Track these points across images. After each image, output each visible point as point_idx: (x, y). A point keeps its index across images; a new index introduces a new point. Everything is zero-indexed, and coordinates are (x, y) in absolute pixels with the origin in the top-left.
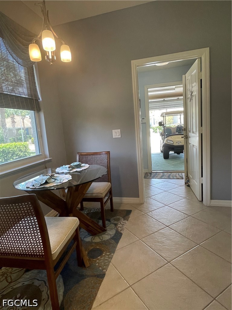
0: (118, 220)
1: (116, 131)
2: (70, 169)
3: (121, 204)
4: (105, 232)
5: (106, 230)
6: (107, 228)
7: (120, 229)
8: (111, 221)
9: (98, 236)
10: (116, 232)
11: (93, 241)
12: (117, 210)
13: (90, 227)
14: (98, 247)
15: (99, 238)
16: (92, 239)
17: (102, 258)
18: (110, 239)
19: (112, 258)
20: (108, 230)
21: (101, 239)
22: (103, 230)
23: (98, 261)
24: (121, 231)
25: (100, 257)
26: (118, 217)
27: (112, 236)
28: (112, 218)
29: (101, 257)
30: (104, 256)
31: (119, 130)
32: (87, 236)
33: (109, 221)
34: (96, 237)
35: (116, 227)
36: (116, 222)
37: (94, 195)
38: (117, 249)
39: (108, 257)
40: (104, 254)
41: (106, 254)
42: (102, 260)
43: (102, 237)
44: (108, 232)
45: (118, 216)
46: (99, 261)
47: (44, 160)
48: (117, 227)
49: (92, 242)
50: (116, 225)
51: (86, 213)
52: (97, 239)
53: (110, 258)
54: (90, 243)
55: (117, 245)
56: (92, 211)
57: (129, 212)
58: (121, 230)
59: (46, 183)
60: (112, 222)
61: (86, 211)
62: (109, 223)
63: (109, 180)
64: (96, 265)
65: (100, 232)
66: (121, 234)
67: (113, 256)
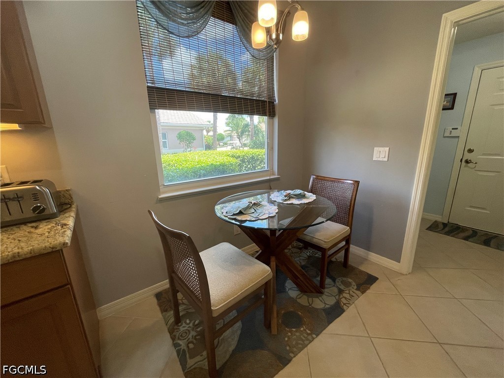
0: (348, 285)
1: (381, 149)
2: (286, 198)
3: (364, 260)
4: (319, 294)
5: (322, 293)
6: (326, 290)
7: (344, 300)
8: (337, 281)
9: (308, 297)
10: (336, 303)
11: (298, 300)
12: (353, 269)
13: (299, 280)
14: (300, 313)
15: (308, 299)
16: (298, 297)
17: (298, 334)
18: (321, 309)
19: (311, 342)
20: (326, 293)
21: (309, 303)
22: (319, 290)
23: (289, 334)
24: (344, 306)
25: (294, 330)
26: (350, 280)
27: (327, 306)
28: (340, 278)
29: (296, 331)
30: (302, 331)
31: (387, 149)
32: (293, 289)
33: (334, 280)
34: (304, 296)
35: (339, 296)
36: (342, 287)
37: (315, 240)
38: (324, 332)
39: (306, 336)
40: (302, 329)
41: (305, 330)
42: (295, 337)
43: (313, 301)
44: (324, 297)
45: (351, 278)
46: (293, 335)
47: (268, 178)
48: (341, 296)
49: (296, 301)
50: (341, 292)
51: (308, 255)
52: (304, 300)
53: (308, 340)
54: (293, 301)
55: (329, 325)
56: (317, 255)
57: (371, 280)
58: (345, 304)
59: (241, 213)
60: (337, 284)
61: (309, 252)
62: (332, 283)
63: (348, 223)
64: (284, 338)
65: (312, 292)
66: (343, 311)
67: (314, 338)
